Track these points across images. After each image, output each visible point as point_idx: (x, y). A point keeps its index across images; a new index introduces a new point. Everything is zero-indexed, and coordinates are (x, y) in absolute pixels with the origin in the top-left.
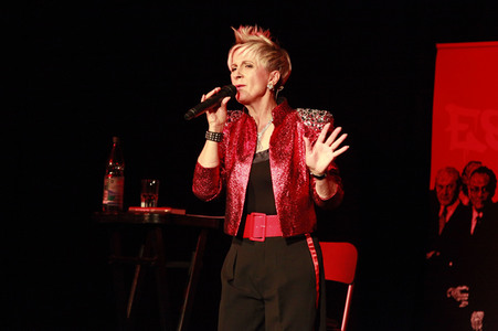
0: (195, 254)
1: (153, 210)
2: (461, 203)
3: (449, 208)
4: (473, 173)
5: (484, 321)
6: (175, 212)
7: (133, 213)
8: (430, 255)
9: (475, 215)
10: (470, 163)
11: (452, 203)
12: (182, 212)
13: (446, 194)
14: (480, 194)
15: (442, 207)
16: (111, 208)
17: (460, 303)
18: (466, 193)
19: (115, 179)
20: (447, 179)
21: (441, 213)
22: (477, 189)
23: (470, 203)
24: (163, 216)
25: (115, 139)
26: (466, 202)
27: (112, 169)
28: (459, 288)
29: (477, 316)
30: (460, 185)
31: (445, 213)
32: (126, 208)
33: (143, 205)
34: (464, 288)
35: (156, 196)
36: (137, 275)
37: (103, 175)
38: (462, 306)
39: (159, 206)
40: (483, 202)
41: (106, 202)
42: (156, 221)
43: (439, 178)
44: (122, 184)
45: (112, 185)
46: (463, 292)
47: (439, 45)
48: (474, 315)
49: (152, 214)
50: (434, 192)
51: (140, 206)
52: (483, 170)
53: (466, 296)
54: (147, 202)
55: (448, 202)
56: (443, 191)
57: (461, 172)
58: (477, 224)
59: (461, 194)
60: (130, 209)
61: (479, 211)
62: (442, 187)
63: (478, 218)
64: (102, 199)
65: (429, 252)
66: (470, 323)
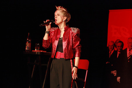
0: (48, 62)
1: (38, 51)
2: (115, 50)
3: (112, 51)
4: (118, 43)
5: (120, 79)
6: (44, 52)
7: (33, 52)
8: (107, 63)
9: (118, 53)
10: (117, 40)
11: (112, 50)
12: (45, 52)
13: (111, 48)
14: (120, 47)
15: (110, 51)
16: (28, 50)
17: (114, 75)
18: (116, 47)
19: (29, 43)
20: (111, 44)
21: (110, 53)
22: (119, 46)
23: (117, 50)
24: (41, 53)
25: (29, 33)
26: (116, 50)
27: (28, 41)
28: (114, 71)
29: (119, 78)
30: (115, 45)
31: (111, 52)
32: (31, 51)
33: (36, 50)
34: (115, 71)
35: (39, 48)
36: (34, 67)
37: (26, 42)
38: (115, 75)
39: (40, 50)
40: (120, 50)
41: (26, 49)
42: (39, 54)
43: (109, 44)
44: (30, 45)
45: (28, 45)
46: (115, 72)
47: (110, 10)
48: (118, 78)
49: (38, 52)
50: (108, 47)
51: (35, 50)
52: (120, 42)
53: (116, 73)
54: (37, 49)
55: (111, 50)
56: (110, 47)
57: (115, 42)
58: (119, 55)
59: (115, 48)
60: (33, 51)
61: (119, 52)
62: (110, 46)
63: (119, 54)
64: (25, 48)
65: (107, 62)
66: (117, 80)
